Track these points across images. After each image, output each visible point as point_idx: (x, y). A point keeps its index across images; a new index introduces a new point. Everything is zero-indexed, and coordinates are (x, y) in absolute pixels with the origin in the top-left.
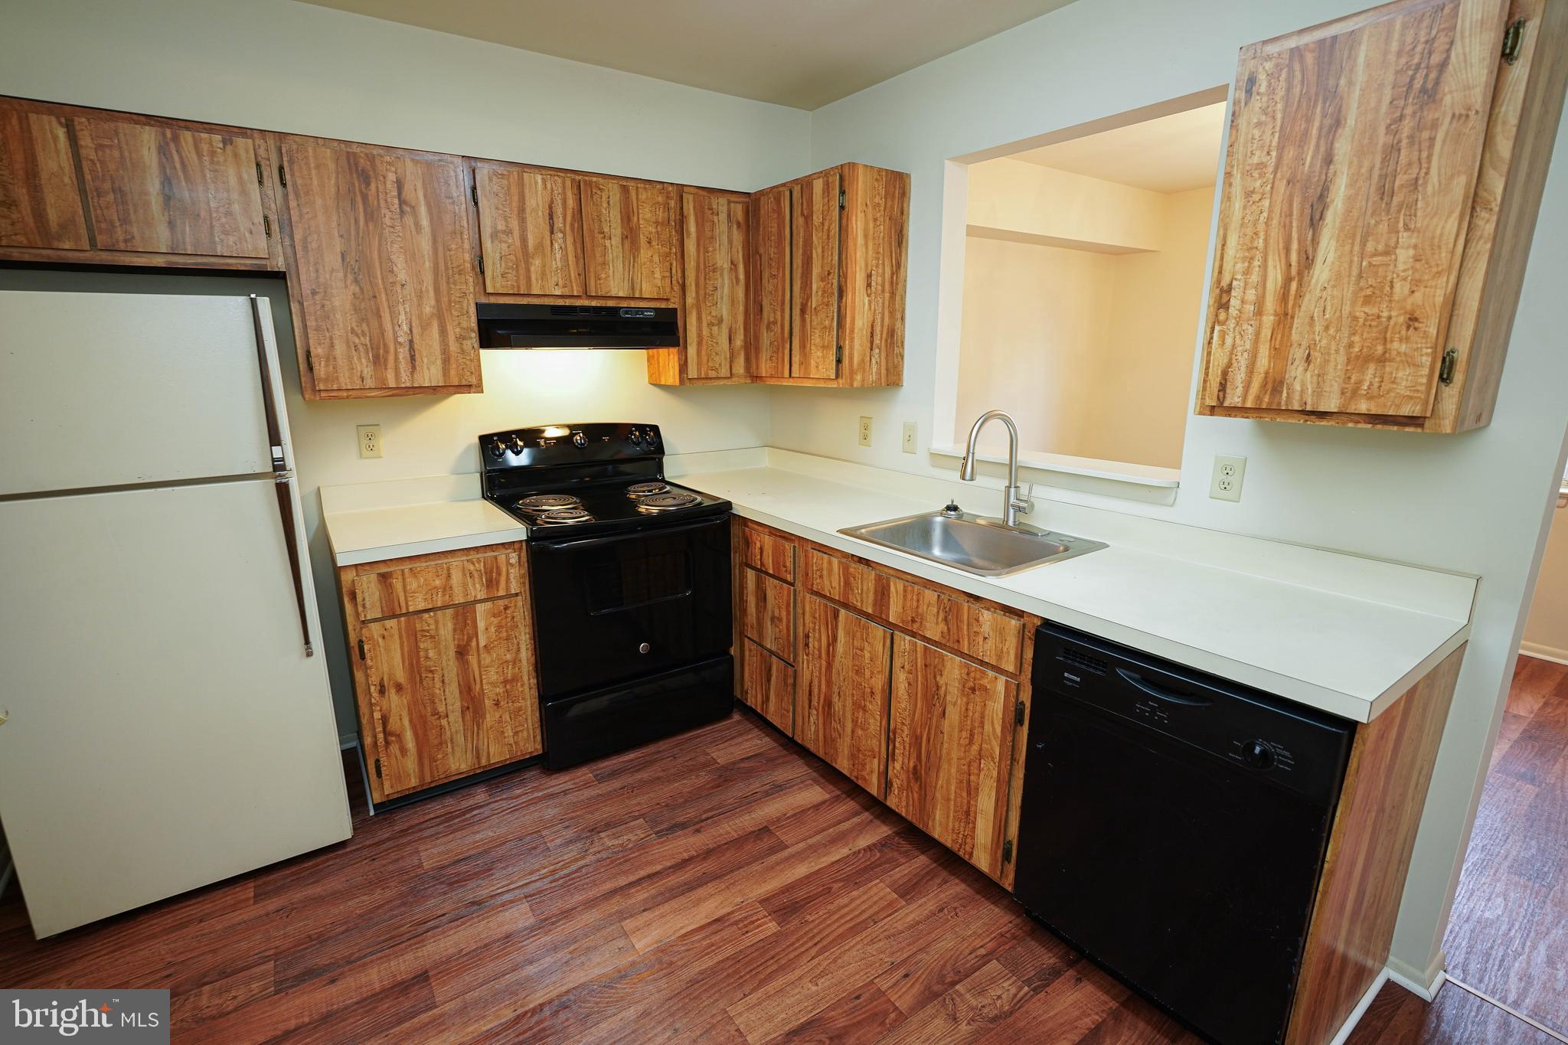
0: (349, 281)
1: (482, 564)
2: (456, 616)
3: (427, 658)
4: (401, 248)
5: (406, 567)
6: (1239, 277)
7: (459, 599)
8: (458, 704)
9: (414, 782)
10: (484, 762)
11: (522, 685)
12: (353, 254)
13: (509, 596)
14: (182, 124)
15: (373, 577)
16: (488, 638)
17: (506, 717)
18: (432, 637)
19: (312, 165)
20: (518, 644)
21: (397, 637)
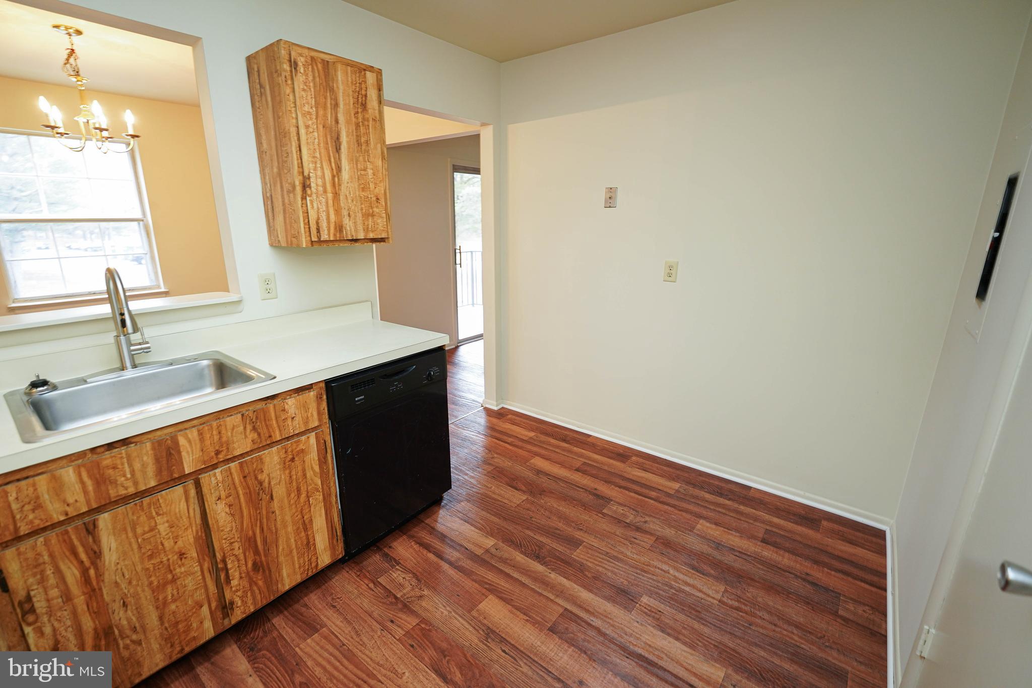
6: (312, 171)
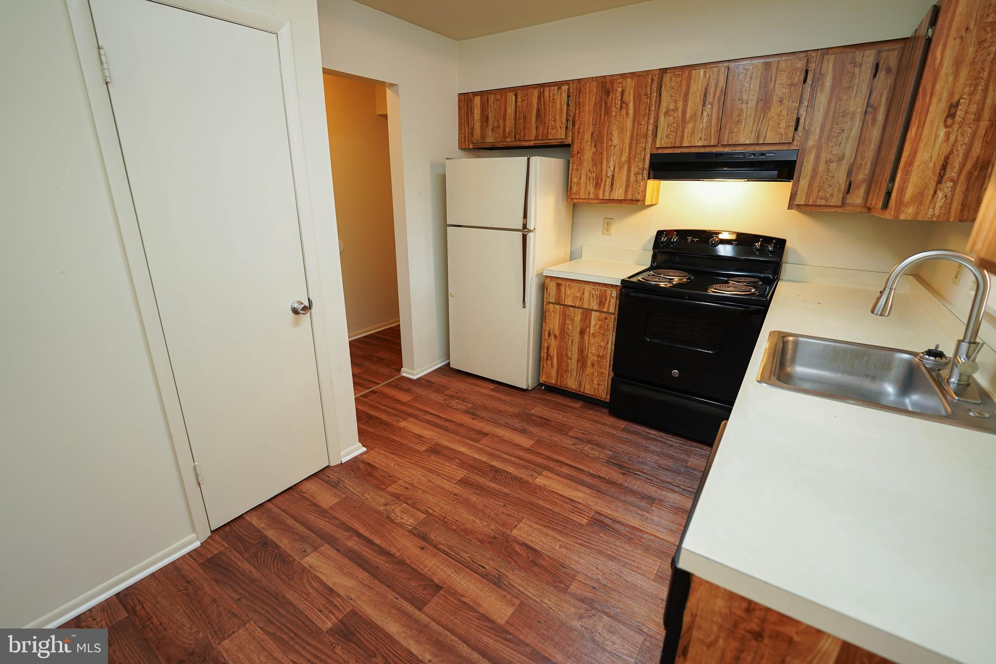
0: (592, 146)
1: (599, 292)
2: (583, 313)
3: (568, 328)
4: (617, 127)
5: (568, 283)
7: (586, 306)
8: (576, 356)
9: (553, 382)
10: (582, 390)
11: (606, 362)
12: (597, 132)
13: (608, 313)
14: (547, 85)
15: (555, 283)
16: (595, 330)
17: (596, 374)
18: (571, 319)
19: (587, 92)
20: (608, 339)
21: (558, 313)
